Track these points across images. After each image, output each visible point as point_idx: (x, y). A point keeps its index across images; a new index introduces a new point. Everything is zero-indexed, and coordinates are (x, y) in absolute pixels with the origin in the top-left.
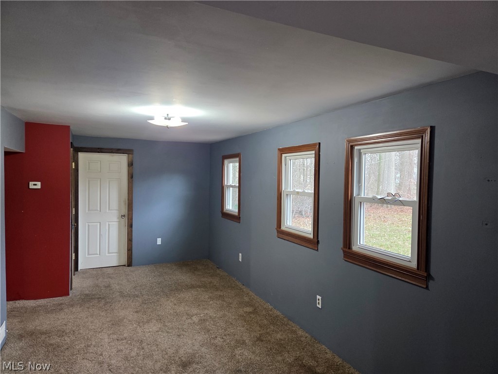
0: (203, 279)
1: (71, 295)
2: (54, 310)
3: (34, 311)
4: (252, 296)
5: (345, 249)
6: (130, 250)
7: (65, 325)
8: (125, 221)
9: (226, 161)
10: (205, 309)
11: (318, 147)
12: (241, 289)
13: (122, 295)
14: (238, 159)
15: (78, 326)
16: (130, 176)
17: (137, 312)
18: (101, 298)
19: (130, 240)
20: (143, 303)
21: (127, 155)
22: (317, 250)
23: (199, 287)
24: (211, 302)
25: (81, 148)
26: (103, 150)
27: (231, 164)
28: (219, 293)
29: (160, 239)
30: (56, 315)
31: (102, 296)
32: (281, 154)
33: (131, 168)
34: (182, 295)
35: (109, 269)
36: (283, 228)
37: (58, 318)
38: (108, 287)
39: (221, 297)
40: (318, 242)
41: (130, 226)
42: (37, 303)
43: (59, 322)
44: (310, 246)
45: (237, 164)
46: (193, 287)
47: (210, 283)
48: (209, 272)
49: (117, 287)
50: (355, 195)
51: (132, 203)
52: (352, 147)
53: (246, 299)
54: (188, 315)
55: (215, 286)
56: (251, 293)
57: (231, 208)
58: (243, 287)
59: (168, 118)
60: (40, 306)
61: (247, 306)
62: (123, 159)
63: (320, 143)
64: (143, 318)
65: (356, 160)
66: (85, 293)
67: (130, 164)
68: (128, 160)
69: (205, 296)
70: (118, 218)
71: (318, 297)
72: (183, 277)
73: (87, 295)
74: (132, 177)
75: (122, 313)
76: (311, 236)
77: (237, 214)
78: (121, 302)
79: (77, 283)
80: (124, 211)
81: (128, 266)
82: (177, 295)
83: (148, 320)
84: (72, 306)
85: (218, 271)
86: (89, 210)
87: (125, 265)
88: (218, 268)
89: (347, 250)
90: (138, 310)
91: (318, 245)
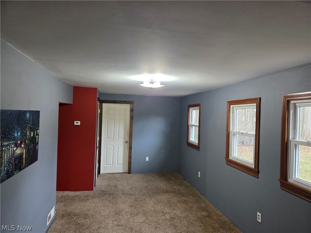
0: (174, 187)
1: (94, 190)
2: (84, 199)
3: (73, 199)
4: (207, 204)
5: (282, 181)
6: (130, 163)
7: (89, 210)
8: (127, 145)
9: (191, 109)
10: (174, 209)
11: (259, 100)
12: (200, 197)
13: (123, 193)
14: (199, 107)
15: (95, 212)
16: (131, 117)
17: (131, 206)
18: (110, 194)
19: (130, 157)
20: (135, 200)
21: (130, 104)
22: (258, 178)
23: (171, 192)
24: (179, 205)
25: (104, 100)
26: (117, 102)
27: (194, 111)
28: (184, 198)
29: (148, 157)
30: (85, 203)
31: (111, 193)
32: (230, 105)
33: (132, 112)
34: (159, 197)
35: (117, 175)
36: (230, 158)
37: (85, 205)
38: (115, 186)
39: (185, 202)
40: (258, 172)
41: (130, 148)
42: (75, 194)
43: (85, 208)
44: (252, 174)
45: (198, 111)
46: (167, 192)
47: (179, 190)
48: (178, 182)
49: (121, 187)
50: (290, 139)
51: (132, 134)
52: (288, 102)
53: (203, 205)
54: (163, 212)
55: (182, 192)
56: (207, 201)
57: (193, 140)
58: (201, 196)
59: (152, 83)
60: (76, 196)
61: (203, 211)
62: (127, 107)
63: (260, 98)
64: (134, 211)
65: (292, 112)
66: (102, 190)
67: (132, 110)
68: (130, 108)
69: (175, 200)
70: (124, 143)
71: (258, 213)
72: (162, 184)
73: (103, 191)
74: (132, 118)
75: (122, 206)
76: (253, 167)
77: (197, 145)
78: (122, 198)
79: (99, 182)
80: (127, 139)
81: (129, 173)
82: (156, 197)
83: (137, 213)
84: (94, 198)
85: (184, 182)
86: (107, 138)
87: (127, 173)
88: (184, 179)
89: (284, 181)
90: (132, 205)
91: (258, 174)
